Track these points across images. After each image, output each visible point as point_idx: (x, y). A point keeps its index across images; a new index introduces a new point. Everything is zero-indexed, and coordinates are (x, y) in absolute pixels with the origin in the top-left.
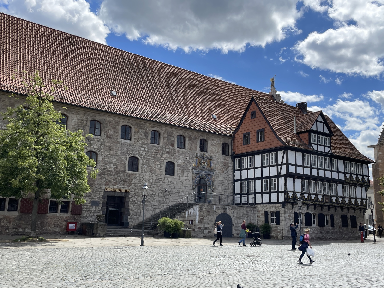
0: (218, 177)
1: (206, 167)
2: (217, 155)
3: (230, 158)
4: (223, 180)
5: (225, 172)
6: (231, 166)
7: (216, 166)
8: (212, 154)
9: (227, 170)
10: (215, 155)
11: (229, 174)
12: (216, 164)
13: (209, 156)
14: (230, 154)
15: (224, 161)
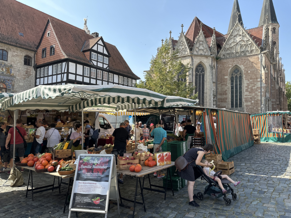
0: (20, 82)
1: (5, 73)
2: (19, 64)
3: (32, 68)
4: (25, 85)
5: (27, 79)
6: (33, 74)
7: (17, 73)
8: (12, 63)
9: (29, 77)
10: (16, 65)
11: (31, 81)
12: (18, 72)
13: (9, 65)
14: (33, 65)
15: (26, 70)
